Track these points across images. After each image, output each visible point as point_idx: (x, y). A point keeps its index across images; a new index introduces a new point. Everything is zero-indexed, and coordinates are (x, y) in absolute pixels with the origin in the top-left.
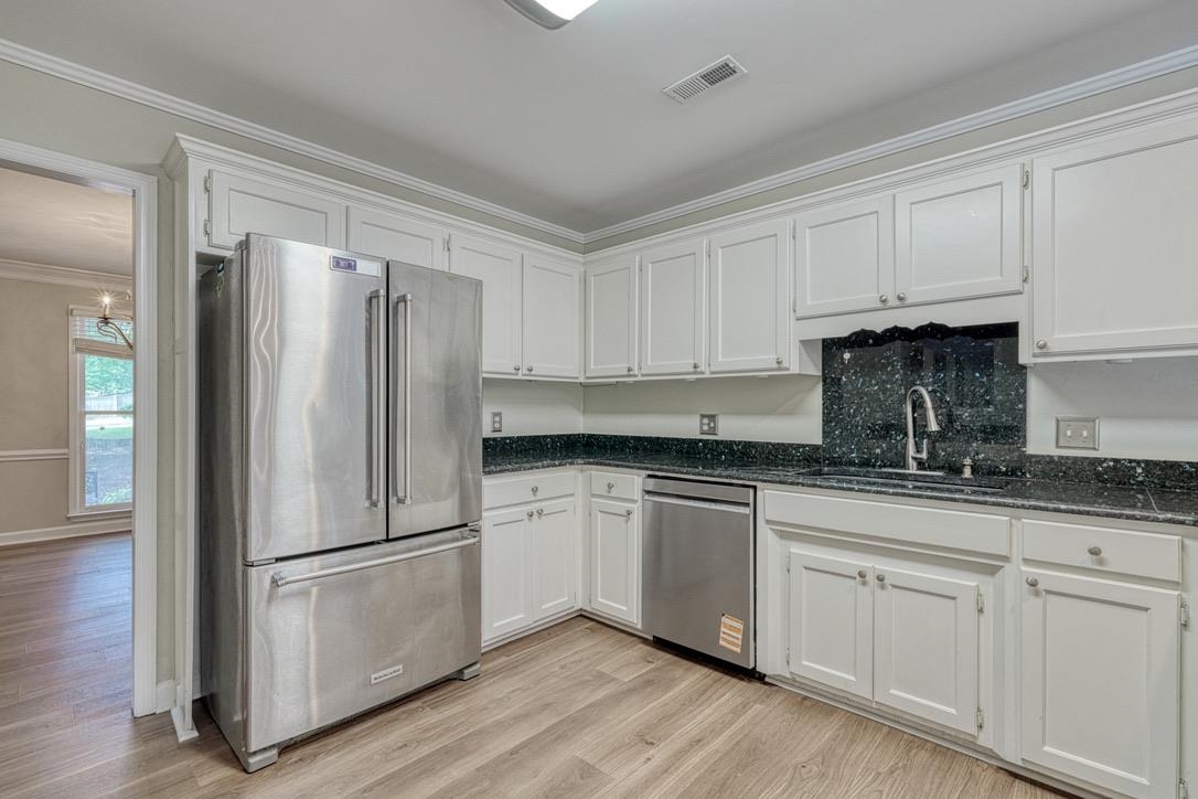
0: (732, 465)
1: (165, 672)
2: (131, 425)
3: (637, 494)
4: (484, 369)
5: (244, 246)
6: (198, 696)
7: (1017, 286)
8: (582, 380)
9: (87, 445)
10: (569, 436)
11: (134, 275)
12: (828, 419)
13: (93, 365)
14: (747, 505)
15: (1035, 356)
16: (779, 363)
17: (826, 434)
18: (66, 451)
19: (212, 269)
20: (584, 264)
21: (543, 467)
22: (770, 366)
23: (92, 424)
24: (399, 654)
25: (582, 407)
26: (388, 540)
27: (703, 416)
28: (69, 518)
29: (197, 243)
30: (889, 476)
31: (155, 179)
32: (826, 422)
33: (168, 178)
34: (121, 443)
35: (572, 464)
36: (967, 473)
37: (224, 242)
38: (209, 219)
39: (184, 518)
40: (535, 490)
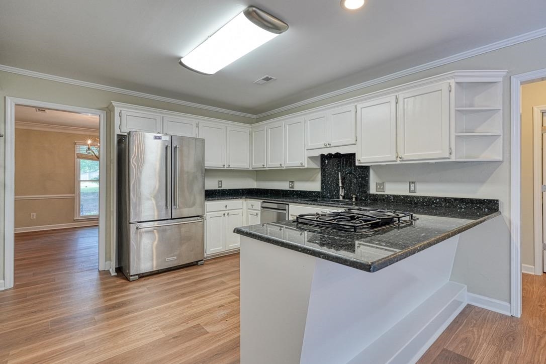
0: (297, 198)
1: (108, 259)
2: (98, 186)
3: (259, 208)
4: (205, 166)
5: (129, 133)
6: (117, 267)
7: (355, 143)
8: (251, 169)
9: (81, 194)
10: (249, 189)
11: (99, 129)
12: (323, 182)
13: (83, 162)
14: (285, 210)
16: (302, 164)
17: (322, 188)
18: (73, 195)
19: (121, 139)
20: (252, 128)
21: (230, 199)
22: (299, 165)
23: (83, 185)
24: (175, 253)
25: (255, 178)
26: (172, 219)
27: (290, 182)
28: (74, 220)
29: (117, 132)
30: (334, 201)
31: (105, 112)
32: (322, 184)
33: (109, 111)
34: (93, 193)
35: (241, 198)
36: (354, 200)
37: (125, 131)
38: (120, 125)
39: (113, 212)
40: (226, 207)
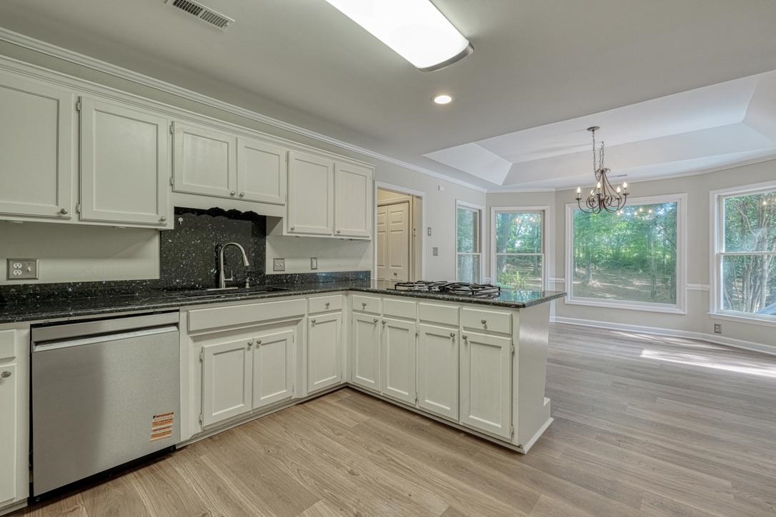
15: (288, 233)
16: (162, 220)
17: (162, 271)
27: (12, 261)
36: (247, 286)
